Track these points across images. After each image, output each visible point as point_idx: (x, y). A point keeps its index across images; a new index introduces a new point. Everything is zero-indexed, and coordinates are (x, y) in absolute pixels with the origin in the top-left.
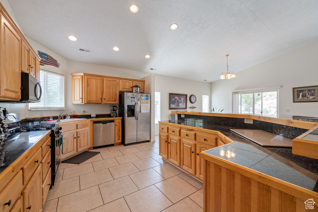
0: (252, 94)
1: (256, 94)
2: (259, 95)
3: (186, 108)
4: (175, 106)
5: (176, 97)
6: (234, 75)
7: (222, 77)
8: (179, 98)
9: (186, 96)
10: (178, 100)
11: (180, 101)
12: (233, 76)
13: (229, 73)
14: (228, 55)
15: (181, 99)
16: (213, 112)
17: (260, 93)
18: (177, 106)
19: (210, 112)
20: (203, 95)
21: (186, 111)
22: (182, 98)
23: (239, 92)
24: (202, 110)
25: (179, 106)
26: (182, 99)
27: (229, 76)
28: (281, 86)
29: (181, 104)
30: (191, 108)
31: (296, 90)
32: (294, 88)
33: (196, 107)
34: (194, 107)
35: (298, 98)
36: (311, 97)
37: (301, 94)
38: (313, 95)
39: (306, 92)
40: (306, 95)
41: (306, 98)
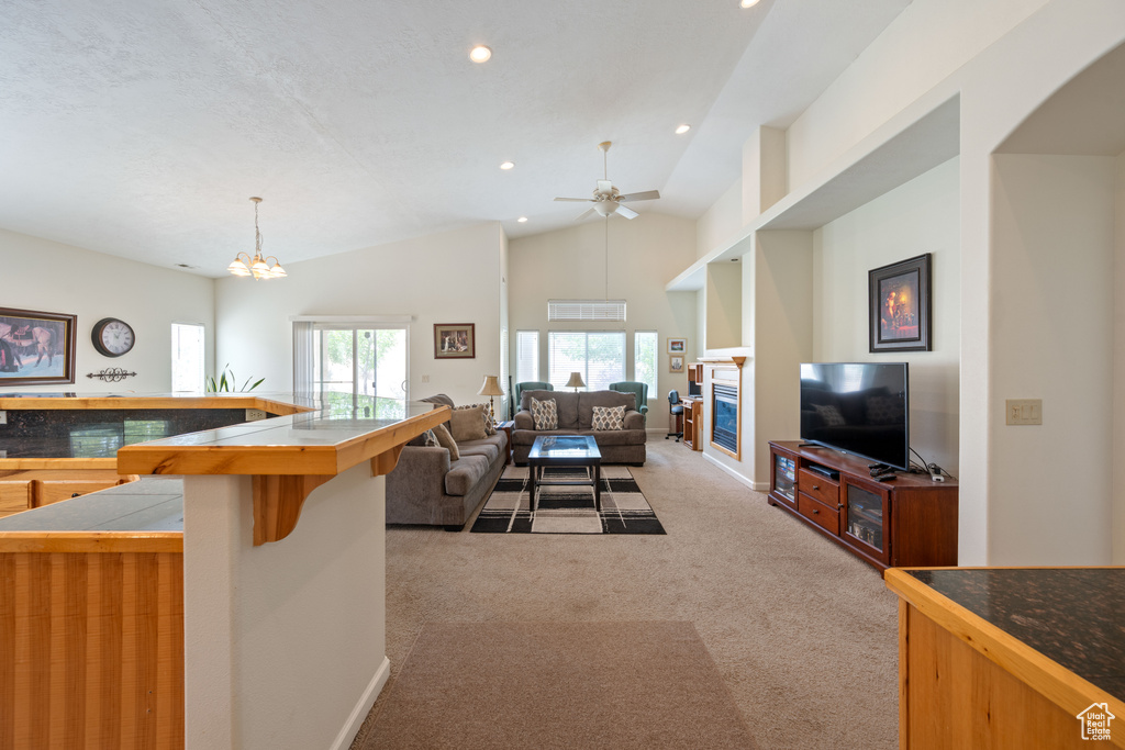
0: (350, 333)
1: (361, 333)
2: (367, 335)
3: (69, 376)
6: (280, 269)
7: (239, 269)
8: (14, 329)
9: (71, 322)
10: (8, 338)
11: (25, 343)
12: (278, 272)
13: (262, 261)
14: (257, 199)
15: (29, 335)
16: (223, 394)
17: (372, 332)
19: (211, 395)
20: (173, 322)
21: (68, 395)
22: (37, 330)
23: (314, 323)
24: (170, 389)
25: (14, 369)
27: (262, 271)
28: (413, 318)
29: (27, 361)
30: (101, 376)
31: (439, 329)
32: (436, 325)
33: (134, 374)
34: (125, 375)
35: (443, 348)
36: (463, 348)
37: (447, 339)
38: (464, 343)
39: (455, 336)
40: (455, 342)
41: (455, 350)
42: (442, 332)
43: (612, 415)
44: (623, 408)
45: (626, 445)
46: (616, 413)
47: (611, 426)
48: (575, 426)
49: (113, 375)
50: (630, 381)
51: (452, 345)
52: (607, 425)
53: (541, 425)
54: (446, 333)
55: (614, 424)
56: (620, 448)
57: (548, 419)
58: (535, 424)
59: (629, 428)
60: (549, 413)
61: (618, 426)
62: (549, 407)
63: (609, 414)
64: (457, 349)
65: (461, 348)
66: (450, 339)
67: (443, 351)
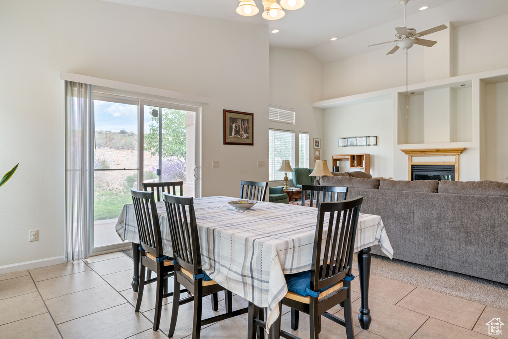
31: (228, 115)
32: (225, 111)
35: (231, 135)
36: (245, 135)
37: (234, 125)
38: (246, 132)
39: (240, 123)
40: (239, 129)
41: (239, 137)
42: (230, 118)
51: (237, 132)
54: (233, 120)
64: (241, 136)
65: (244, 135)
66: (236, 126)
67: (230, 137)
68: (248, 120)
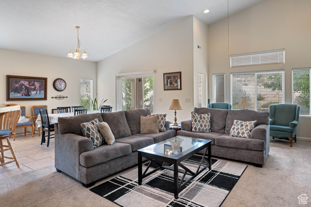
3: (45, 98)
4: (20, 95)
5: (23, 82)
8: (29, 83)
9: (45, 80)
10: (28, 86)
11: (33, 87)
14: (78, 27)
15: (34, 85)
18: (26, 96)
22: (36, 83)
23: (122, 76)
25: (29, 95)
26: (37, 85)
28: (155, 71)
29: (33, 93)
30: (56, 98)
31: (166, 76)
32: (164, 74)
33: (67, 97)
34: (64, 97)
35: (167, 85)
37: (169, 80)
39: (172, 79)
40: (172, 82)
41: (172, 86)
43: (244, 127)
44: (253, 122)
45: (247, 149)
46: (247, 126)
47: (240, 135)
48: (222, 131)
49: (60, 97)
50: (288, 103)
51: (171, 83)
52: (238, 133)
53: (195, 129)
55: (243, 133)
56: (243, 151)
57: (201, 126)
58: (192, 128)
59: (253, 138)
60: (203, 122)
61: (246, 135)
62: (204, 118)
63: (242, 125)
64: (173, 85)
65: (175, 84)
66: (170, 81)
67: (167, 86)
68: (177, 76)
